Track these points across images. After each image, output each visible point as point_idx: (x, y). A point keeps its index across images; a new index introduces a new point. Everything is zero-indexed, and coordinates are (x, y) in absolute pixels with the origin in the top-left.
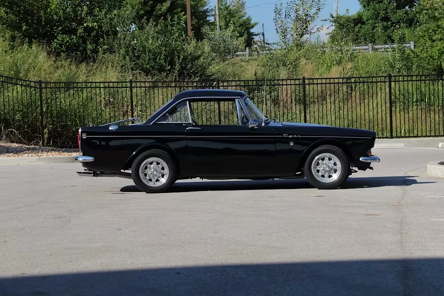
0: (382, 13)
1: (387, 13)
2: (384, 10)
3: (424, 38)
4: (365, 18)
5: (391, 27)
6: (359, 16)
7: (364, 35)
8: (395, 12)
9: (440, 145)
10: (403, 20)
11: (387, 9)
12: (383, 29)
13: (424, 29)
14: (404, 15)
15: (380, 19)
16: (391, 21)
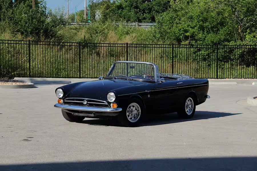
0: (135, 4)
1: (137, 4)
2: (136, 2)
3: (170, 21)
4: (124, 6)
5: (139, 12)
6: (120, 4)
7: (124, 15)
8: (141, 4)
9: (253, 84)
10: (146, 8)
11: (137, 2)
12: (135, 13)
13: (170, 16)
14: (147, 6)
15: (134, 7)
16: (140, 9)
